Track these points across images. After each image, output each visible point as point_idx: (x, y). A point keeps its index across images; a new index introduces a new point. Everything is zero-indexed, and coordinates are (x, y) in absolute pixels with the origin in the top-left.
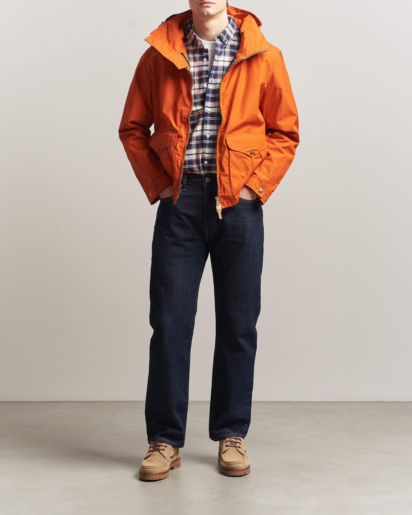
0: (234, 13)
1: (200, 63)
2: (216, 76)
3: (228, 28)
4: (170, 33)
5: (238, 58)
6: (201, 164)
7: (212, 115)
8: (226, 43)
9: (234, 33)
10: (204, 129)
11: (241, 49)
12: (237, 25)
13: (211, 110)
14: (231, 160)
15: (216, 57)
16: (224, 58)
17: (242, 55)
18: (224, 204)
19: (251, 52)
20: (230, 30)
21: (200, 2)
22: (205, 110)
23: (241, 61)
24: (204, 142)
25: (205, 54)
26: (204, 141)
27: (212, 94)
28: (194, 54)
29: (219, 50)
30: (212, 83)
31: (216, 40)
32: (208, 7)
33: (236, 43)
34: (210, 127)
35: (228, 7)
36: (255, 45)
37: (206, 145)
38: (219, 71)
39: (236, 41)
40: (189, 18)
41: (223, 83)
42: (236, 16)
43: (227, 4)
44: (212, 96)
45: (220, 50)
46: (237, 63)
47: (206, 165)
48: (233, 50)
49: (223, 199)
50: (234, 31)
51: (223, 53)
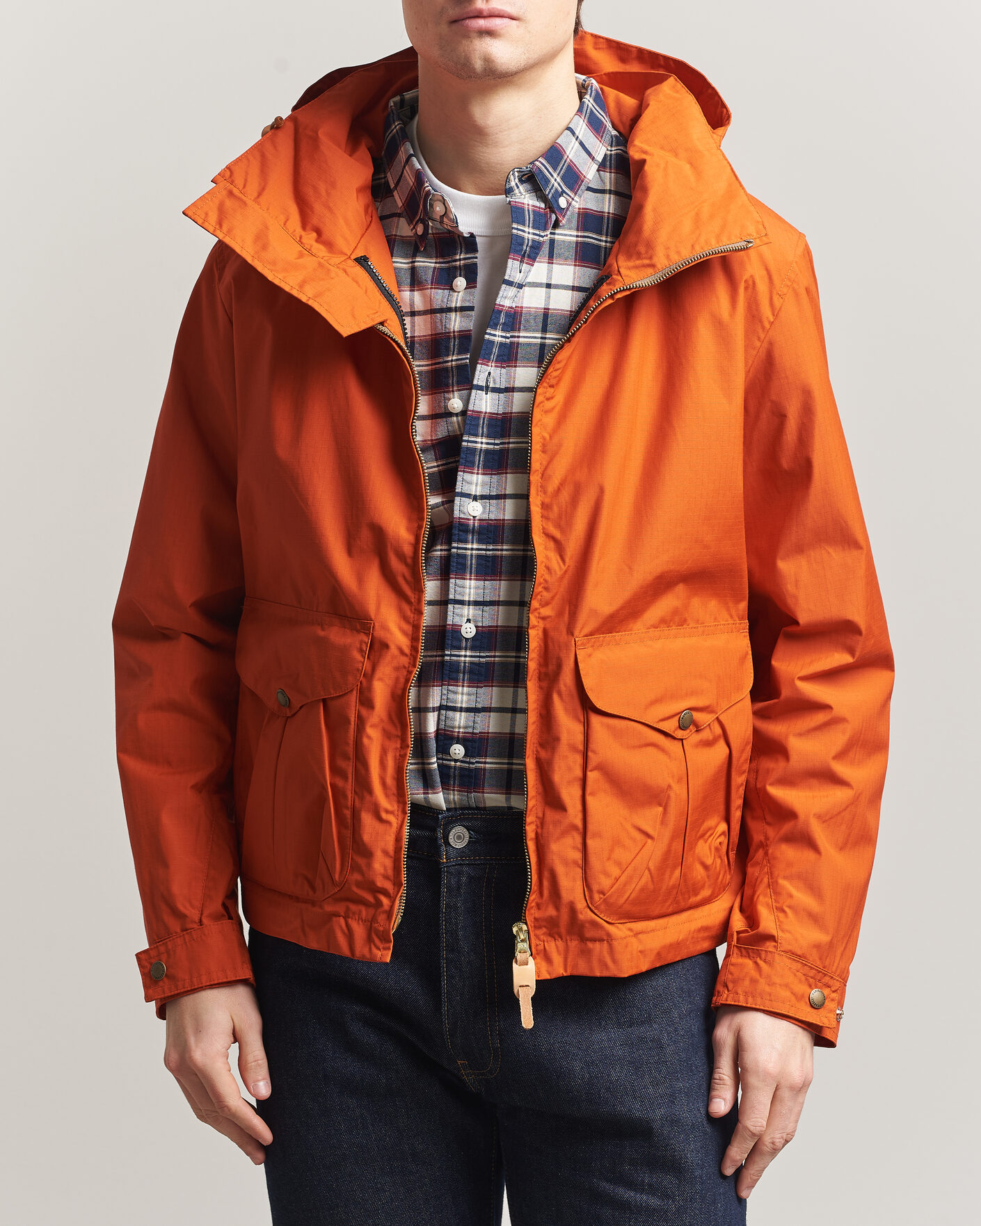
0: (608, 63)
1: (439, 297)
2: (508, 356)
3: (573, 133)
4: (305, 164)
5: (617, 280)
6: (434, 760)
7: (489, 531)
8: (563, 202)
9: (600, 158)
10: (451, 597)
11: (631, 238)
12: (617, 122)
13: (484, 508)
14: (594, 759)
15: (514, 269)
16: (550, 272)
17: (636, 267)
18: (548, 959)
19: (678, 253)
20: (581, 144)
21: (453, 12)
22: (456, 508)
23: (628, 293)
24: (447, 658)
25: (461, 258)
26: (450, 655)
27: (488, 436)
28: (414, 256)
29: (526, 235)
30: (491, 385)
31: (517, 191)
32: (490, 33)
33: (607, 205)
34: (477, 588)
35: (582, 38)
36: (697, 220)
37: (458, 671)
38: (526, 330)
39: (610, 192)
40: (400, 92)
41: (548, 395)
42: (614, 80)
43: (578, 23)
44: (492, 447)
45: (531, 236)
46: (610, 301)
47: (456, 761)
48: (592, 238)
49: (551, 935)
50: (601, 150)
51: (546, 249)
